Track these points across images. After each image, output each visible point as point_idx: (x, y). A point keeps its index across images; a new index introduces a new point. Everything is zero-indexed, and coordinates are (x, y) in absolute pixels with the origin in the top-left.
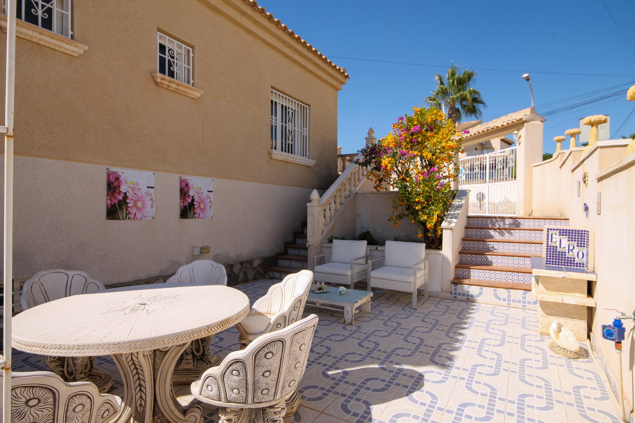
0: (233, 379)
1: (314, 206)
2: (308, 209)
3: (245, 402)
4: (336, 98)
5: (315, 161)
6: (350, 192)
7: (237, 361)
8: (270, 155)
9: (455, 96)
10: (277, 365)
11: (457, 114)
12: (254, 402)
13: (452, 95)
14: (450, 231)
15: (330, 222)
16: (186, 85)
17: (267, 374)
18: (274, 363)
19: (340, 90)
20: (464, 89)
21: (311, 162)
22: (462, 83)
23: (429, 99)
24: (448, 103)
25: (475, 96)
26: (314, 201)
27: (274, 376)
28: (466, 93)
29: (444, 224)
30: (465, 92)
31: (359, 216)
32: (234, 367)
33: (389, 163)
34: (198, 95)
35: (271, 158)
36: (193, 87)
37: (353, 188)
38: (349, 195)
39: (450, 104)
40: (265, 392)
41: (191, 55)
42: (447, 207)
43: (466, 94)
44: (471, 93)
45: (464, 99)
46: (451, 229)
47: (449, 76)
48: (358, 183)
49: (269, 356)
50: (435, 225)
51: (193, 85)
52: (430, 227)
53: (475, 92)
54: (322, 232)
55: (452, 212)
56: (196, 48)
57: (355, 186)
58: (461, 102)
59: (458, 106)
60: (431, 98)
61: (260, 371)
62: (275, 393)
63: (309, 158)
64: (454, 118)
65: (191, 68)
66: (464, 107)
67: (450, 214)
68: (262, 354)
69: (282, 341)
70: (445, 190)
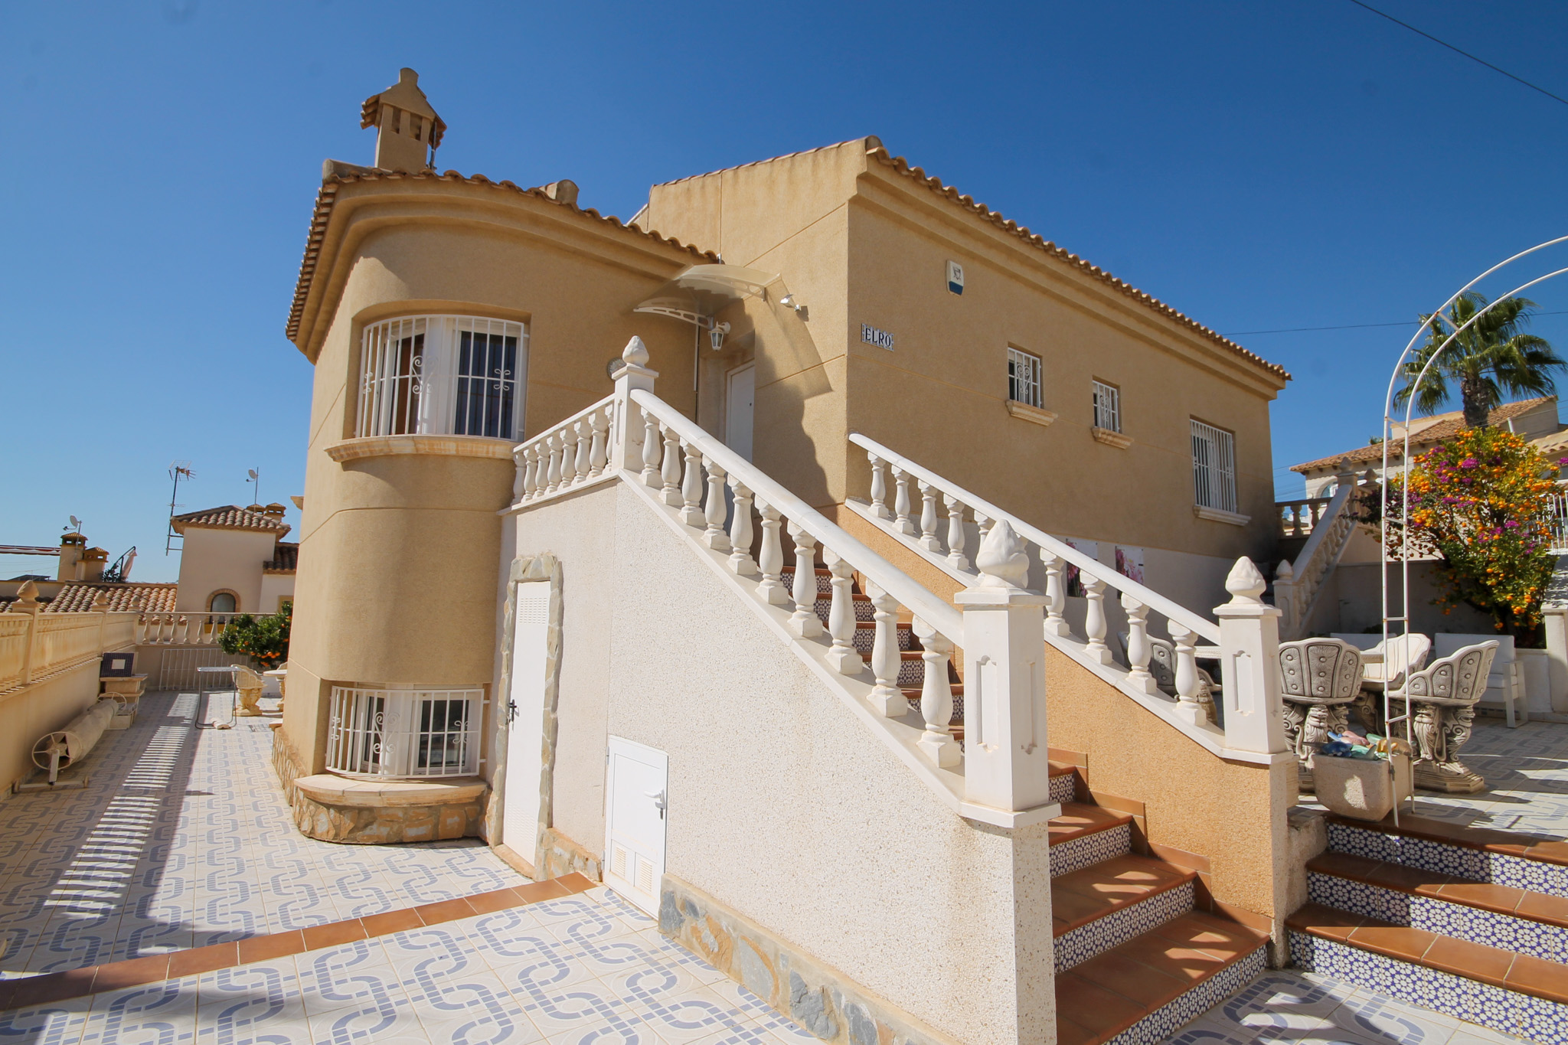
0: (1440, 678)
1: (1285, 585)
2: (1275, 588)
3: (1450, 697)
4: (1266, 413)
5: (1249, 518)
6: (1328, 564)
7: (1445, 664)
8: (1196, 512)
9: (1478, 356)
10: (1475, 670)
11: (1487, 394)
12: (1456, 698)
13: (1468, 354)
14: (1558, 617)
15: (1307, 610)
16: (1111, 432)
17: (1468, 676)
18: (1473, 668)
19: (1273, 399)
20: (1504, 337)
21: (1243, 519)
22: (1492, 327)
23: (1407, 369)
24: (1460, 371)
25: (1534, 349)
26: (1285, 578)
27: (1473, 679)
28: (1509, 344)
29: (1545, 607)
30: (1506, 345)
31: (1346, 603)
32: (1442, 668)
33: (1428, 517)
34: (1128, 444)
35: (1197, 516)
36: (1120, 435)
37: (1332, 558)
38: (1327, 569)
39: (1466, 373)
40: (1465, 690)
41: (1116, 397)
42: (1546, 581)
43: (1510, 349)
44: (1520, 345)
45: (1505, 358)
46: (1561, 614)
47: (1456, 314)
48: (1336, 549)
49: (1471, 662)
50: (1528, 607)
51: (1120, 432)
52: (1519, 611)
53: (1532, 341)
54: (1301, 624)
55: (1556, 590)
56: (1121, 388)
57: (1335, 555)
58: (1496, 366)
59: (1488, 373)
60: (1413, 365)
61: (1463, 673)
62: (1472, 694)
63: (1238, 512)
64: (1480, 402)
65: (1116, 412)
66: (1502, 374)
67: (1554, 593)
68: (1466, 659)
69: (1480, 652)
70: (1539, 554)
